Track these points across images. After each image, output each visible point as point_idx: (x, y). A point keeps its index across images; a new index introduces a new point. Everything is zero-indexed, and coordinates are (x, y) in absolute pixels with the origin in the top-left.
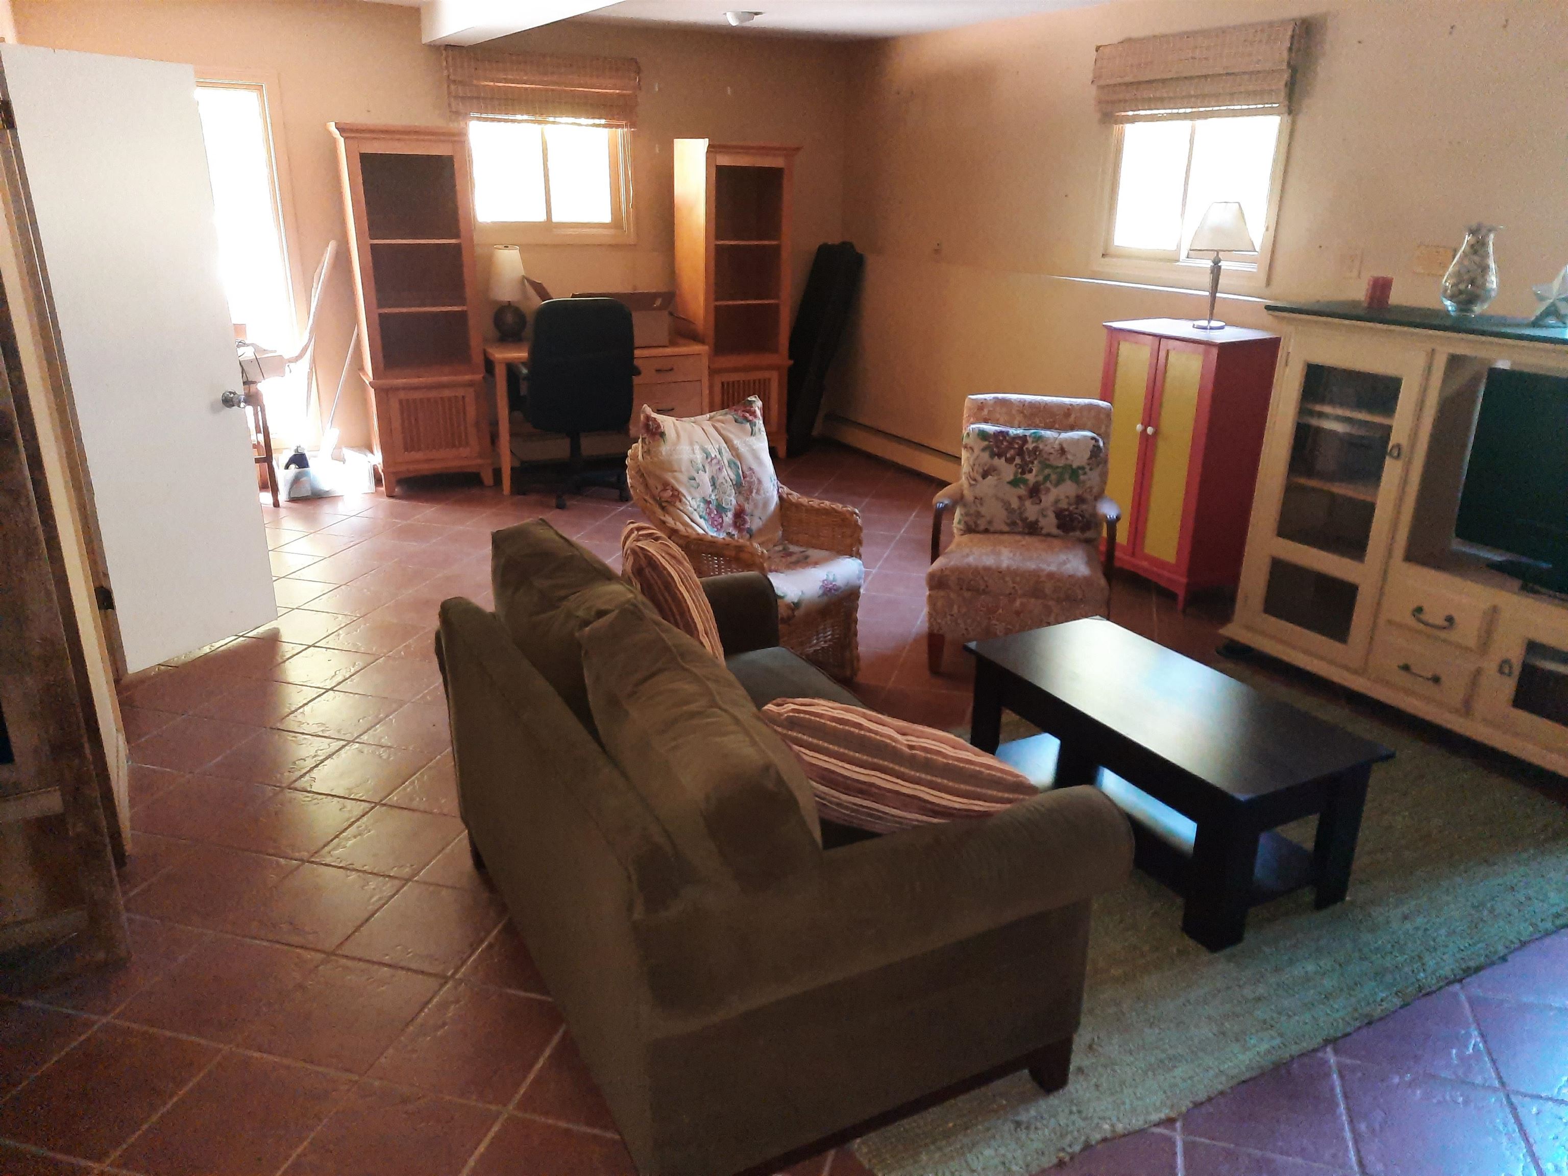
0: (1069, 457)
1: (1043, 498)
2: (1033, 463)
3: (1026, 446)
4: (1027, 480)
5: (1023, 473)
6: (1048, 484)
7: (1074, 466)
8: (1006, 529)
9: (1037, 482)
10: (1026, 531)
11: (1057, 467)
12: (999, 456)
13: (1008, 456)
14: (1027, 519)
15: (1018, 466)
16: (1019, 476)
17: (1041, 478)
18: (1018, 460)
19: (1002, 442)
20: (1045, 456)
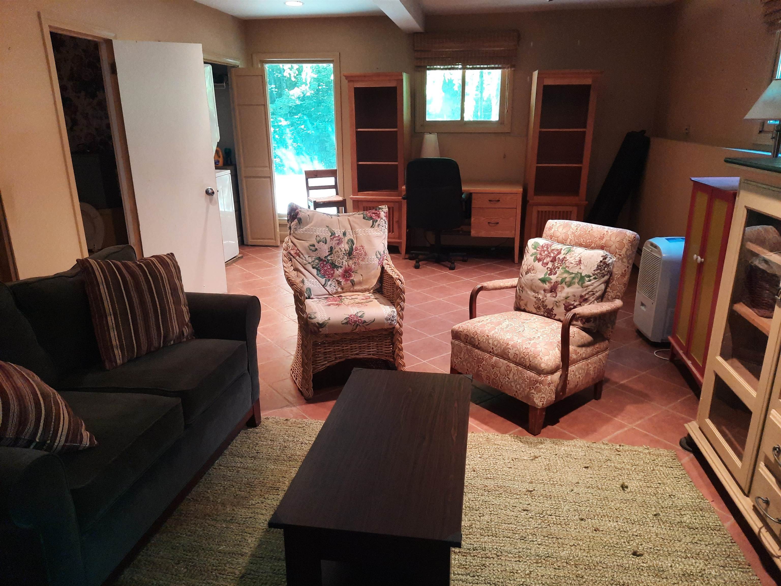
0: (582, 267)
1: (559, 294)
2: (559, 268)
3: (558, 256)
4: (551, 279)
5: (550, 274)
6: (564, 285)
7: (583, 275)
8: (534, 311)
9: (557, 282)
10: (546, 314)
11: (573, 273)
12: (539, 260)
13: (545, 261)
14: (546, 306)
15: (549, 269)
16: (548, 276)
17: (560, 279)
18: (550, 265)
19: (544, 251)
20: (567, 265)
